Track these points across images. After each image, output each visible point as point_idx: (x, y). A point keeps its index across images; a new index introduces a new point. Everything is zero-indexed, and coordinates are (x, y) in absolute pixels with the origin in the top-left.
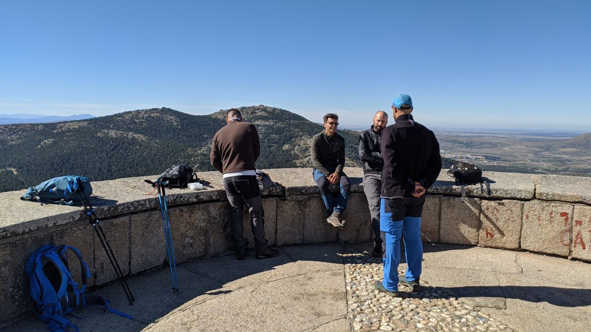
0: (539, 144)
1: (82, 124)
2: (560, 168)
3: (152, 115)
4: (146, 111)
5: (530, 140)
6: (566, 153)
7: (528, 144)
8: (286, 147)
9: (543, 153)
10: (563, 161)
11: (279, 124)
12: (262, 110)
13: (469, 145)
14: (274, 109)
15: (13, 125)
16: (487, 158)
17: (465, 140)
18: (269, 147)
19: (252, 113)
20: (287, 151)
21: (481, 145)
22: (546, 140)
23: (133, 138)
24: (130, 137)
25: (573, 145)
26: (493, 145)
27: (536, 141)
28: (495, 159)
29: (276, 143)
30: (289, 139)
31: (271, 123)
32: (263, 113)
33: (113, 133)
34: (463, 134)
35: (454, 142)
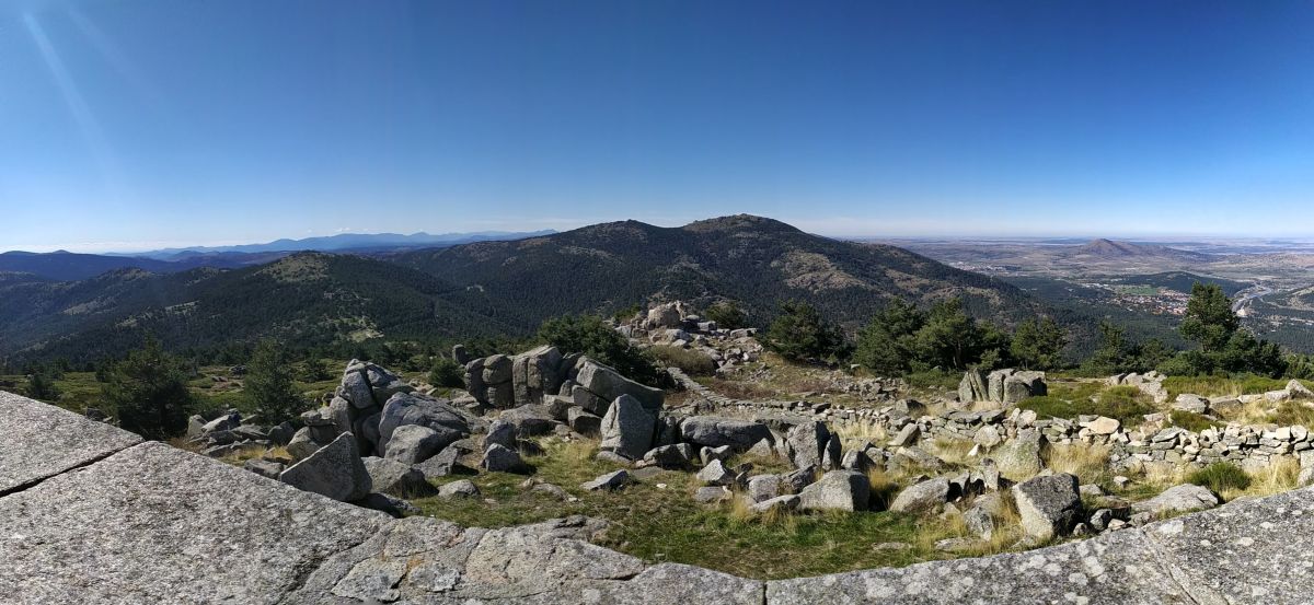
0: (1057, 251)
1: (544, 240)
2: (1077, 275)
3: (618, 229)
4: (610, 224)
5: (1048, 248)
6: (1082, 260)
7: (1046, 252)
8: (774, 264)
9: (1061, 261)
10: (1079, 268)
11: (766, 237)
12: (745, 220)
13: (989, 255)
14: (760, 218)
15: (482, 242)
16: (1008, 268)
17: (984, 249)
18: (754, 263)
19: (732, 224)
20: (776, 268)
21: (1001, 254)
22: (1063, 247)
23: (595, 255)
24: (592, 254)
25: (1087, 251)
26: (1013, 254)
27: (1054, 248)
28: (1015, 269)
29: (762, 259)
30: (778, 255)
31: (755, 235)
32: (746, 224)
33: (574, 250)
34: (982, 243)
35: (973, 252)
